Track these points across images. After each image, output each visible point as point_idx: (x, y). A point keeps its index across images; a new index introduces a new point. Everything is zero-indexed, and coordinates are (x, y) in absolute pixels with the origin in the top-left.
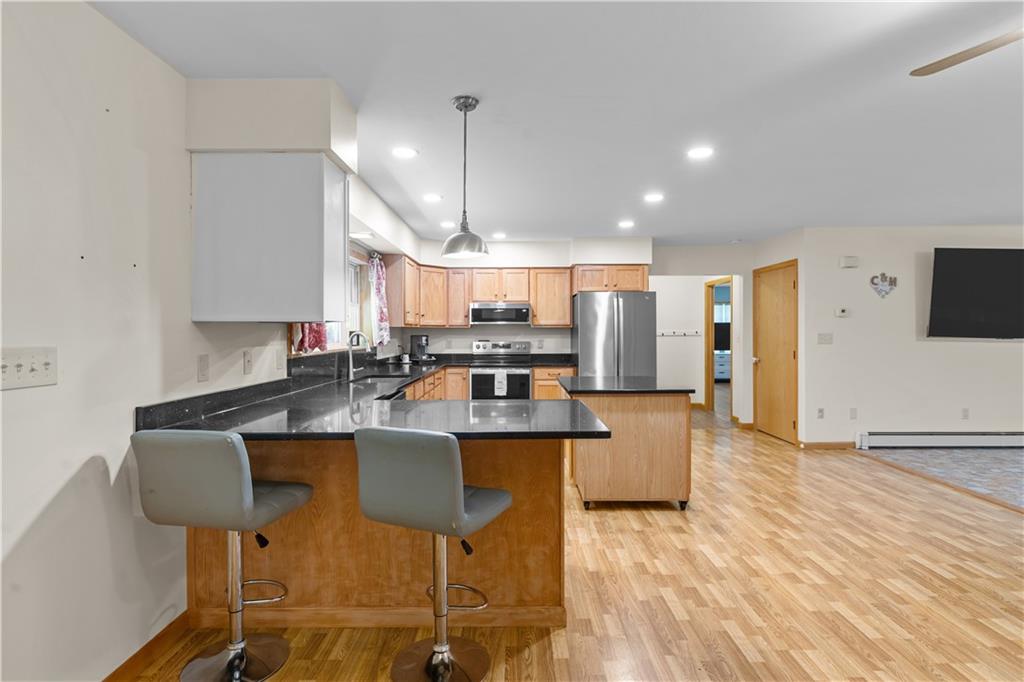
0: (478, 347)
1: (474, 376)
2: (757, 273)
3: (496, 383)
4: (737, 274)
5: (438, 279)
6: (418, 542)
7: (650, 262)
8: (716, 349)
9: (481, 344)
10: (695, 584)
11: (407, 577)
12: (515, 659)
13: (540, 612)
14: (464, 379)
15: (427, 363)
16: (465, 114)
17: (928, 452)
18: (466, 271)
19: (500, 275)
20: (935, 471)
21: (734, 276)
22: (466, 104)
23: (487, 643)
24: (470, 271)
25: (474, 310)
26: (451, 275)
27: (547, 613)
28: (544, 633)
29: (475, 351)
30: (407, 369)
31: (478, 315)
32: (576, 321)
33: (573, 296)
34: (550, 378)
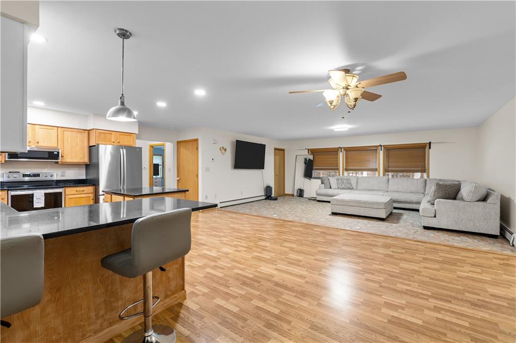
2: (179, 143)
3: (35, 199)
4: (168, 142)
6: (110, 288)
7: (137, 133)
8: (154, 175)
10: (214, 264)
11: (102, 312)
12: (180, 320)
13: (176, 297)
14: (3, 199)
16: (123, 40)
17: (235, 206)
19: (33, 130)
20: (242, 211)
21: (166, 143)
22: (124, 34)
23: (159, 323)
27: (179, 296)
28: (180, 305)
29: (6, 179)
32: (94, 161)
33: (90, 147)
34: (77, 193)
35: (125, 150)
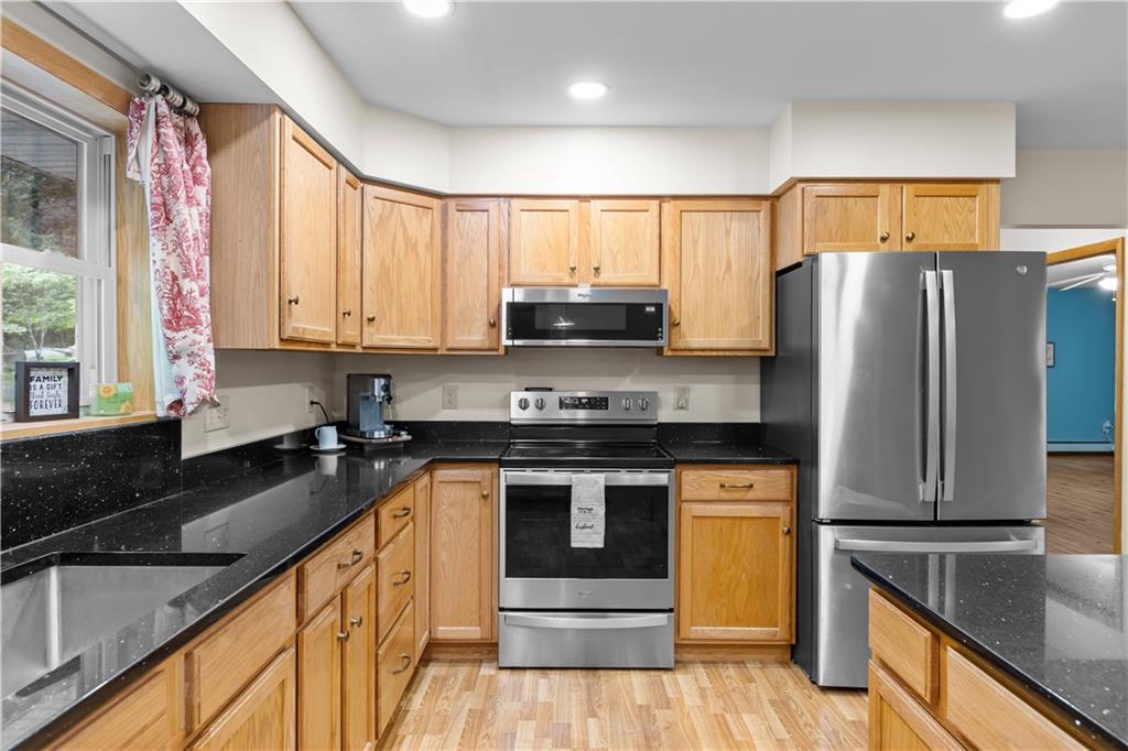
0: (524, 405)
1: (512, 490)
3: (574, 511)
5: (418, 224)
9: (531, 397)
14: (485, 497)
15: (389, 451)
18: (491, 204)
19: (584, 220)
24: (503, 203)
25: (513, 307)
26: (454, 215)
29: (517, 415)
30: (331, 465)
31: (526, 319)
32: (795, 340)
33: (780, 273)
34: (725, 495)
35: (947, 274)
